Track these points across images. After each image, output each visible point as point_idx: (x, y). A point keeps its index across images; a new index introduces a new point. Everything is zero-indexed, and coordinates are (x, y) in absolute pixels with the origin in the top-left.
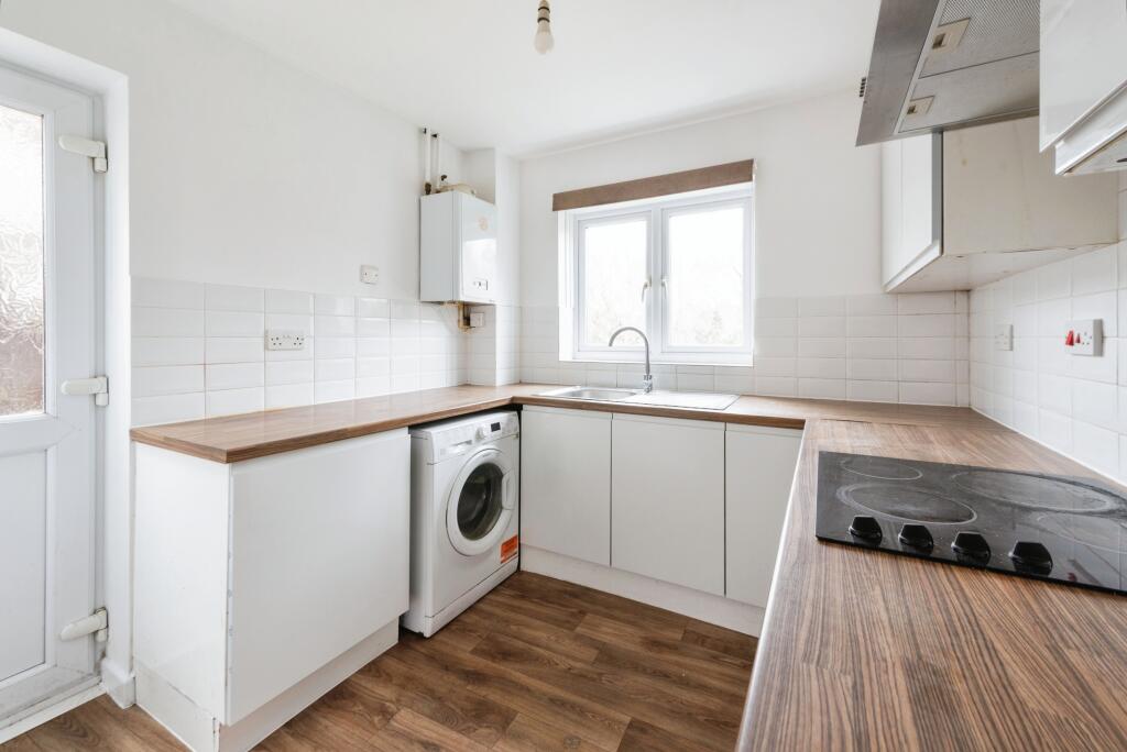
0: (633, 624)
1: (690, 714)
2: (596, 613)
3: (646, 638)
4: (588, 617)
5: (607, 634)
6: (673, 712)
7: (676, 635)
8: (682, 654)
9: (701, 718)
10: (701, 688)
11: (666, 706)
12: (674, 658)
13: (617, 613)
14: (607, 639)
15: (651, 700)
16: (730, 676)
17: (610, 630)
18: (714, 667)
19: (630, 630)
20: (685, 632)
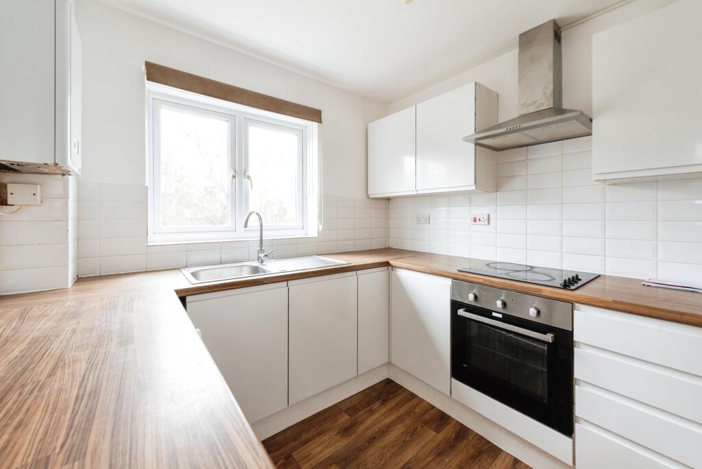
0: (321, 433)
1: (404, 442)
2: (295, 449)
3: (339, 433)
4: (296, 455)
5: (320, 452)
6: (400, 448)
7: (344, 419)
8: (362, 422)
9: (408, 438)
10: (389, 428)
11: (395, 449)
12: (362, 428)
13: (304, 436)
14: (327, 453)
15: (389, 455)
16: (385, 413)
17: (320, 448)
18: (377, 415)
19: (326, 437)
20: (345, 412)
